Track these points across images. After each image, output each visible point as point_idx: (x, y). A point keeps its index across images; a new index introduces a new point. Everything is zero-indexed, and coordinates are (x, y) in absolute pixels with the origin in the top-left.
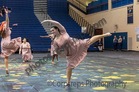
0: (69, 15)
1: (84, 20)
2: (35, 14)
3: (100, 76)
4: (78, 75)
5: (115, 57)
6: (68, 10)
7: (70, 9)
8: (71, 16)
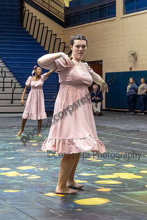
0: (25, 27)
3: (93, 173)
4: (42, 169)
5: (129, 129)
6: (22, 16)
7: (27, 12)
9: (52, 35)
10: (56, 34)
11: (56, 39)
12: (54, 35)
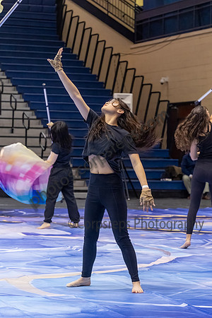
0: (64, 40)
6: (60, 21)
7: (69, 15)
8: (70, 46)
9: (112, 56)
10: (119, 55)
11: (119, 63)
12: (115, 55)
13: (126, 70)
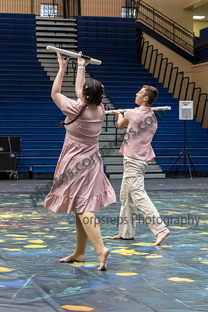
0: (143, 63)
1: (186, 80)
2: (39, 60)
6: (140, 49)
7: (146, 45)
8: (147, 67)
9: (177, 74)
11: (183, 79)
12: (180, 73)
13: (188, 84)
